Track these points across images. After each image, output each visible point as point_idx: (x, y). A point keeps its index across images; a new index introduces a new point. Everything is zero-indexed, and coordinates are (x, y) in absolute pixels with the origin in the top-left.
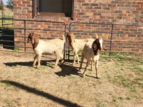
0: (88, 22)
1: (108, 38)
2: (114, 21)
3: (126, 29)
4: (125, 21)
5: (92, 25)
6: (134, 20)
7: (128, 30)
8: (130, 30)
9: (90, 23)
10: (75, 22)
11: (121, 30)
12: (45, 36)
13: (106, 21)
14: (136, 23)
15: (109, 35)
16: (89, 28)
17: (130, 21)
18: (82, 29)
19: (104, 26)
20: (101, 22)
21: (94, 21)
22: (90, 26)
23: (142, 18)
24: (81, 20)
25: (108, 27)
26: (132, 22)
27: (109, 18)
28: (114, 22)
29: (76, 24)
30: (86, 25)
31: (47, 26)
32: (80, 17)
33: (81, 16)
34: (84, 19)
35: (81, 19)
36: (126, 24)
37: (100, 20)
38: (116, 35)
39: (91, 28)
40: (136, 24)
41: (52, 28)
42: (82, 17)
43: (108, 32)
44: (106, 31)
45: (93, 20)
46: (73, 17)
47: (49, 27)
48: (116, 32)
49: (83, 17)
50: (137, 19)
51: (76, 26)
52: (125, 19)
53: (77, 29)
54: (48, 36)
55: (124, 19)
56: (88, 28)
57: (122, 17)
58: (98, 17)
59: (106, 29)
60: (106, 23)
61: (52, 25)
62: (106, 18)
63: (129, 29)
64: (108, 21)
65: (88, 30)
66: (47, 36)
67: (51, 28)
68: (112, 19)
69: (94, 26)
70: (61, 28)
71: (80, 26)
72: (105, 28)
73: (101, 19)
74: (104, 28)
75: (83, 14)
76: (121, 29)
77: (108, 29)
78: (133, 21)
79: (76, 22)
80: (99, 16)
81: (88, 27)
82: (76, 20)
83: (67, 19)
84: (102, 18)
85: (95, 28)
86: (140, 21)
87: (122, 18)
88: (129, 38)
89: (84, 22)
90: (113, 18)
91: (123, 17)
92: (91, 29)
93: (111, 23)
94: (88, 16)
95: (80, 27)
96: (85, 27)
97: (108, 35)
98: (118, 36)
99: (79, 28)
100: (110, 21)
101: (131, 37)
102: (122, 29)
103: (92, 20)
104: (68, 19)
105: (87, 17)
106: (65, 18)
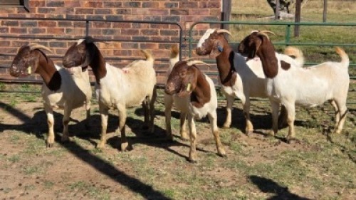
0: (65, 17)
2: (122, 12)
3: (151, 31)
4: (148, 12)
5: (72, 22)
6: (169, 10)
7: (156, 34)
8: (162, 33)
9: (69, 18)
10: (33, 17)
11: (140, 35)
13: (105, 12)
14: (173, 15)
15: (115, 45)
16: (68, 31)
17: (159, 11)
18: (51, 32)
19: (101, 26)
20: (94, 15)
21: (77, 13)
22: (70, 25)
23: (185, 5)
24: (46, 11)
25: (111, 28)
26: (163, 13)
27: (111, 5)
28: (124, 16)
29: (38, 21)
30: (60, 24)
32: (44, 5)
33: (47, 2)
34: (53, 10)
35: (47, 9)
36: (152, 19)
37: (90, 11)
38: (129, 44)
39: (71, 30)
40: (173, 18)
42: (48, 5)
43: (113, 38)
44: (106, 36)
45: (75, 10)
46: (28, 6)
48: (130, 38)
49: (52, 4)
50: (174, 7)
51: (37, 27)
52: (148, 6)
53: (40, 34)
55: (144, 6)
56: (65, 31)
57: (140, 3)
58: (85, 4)
59: (106, 31)
60: (105, 18)
62: (103, 5)
63: (159, 30)
64: (109, 13)
65: (65, 34)
68: (117, 7)
69: (79, 26)
70: (4, 32)
71: (46, 25)
72: (104, 29)
73: (92, 8)
74: (102, 29)
76: (140, 30)
77: (112, 32)
78: (167, 11)
79: (37, 17)
81: (65, 28)
82: (37, 10)
84: (94, 6)
85: (81, 30)
86: (181, 12)
87: (141, 6)
88: (162, 52)
89: (56, 15)
90: (120, 4)
91: (142, 2)
92: (73, 32)
93: (116, 17)
94: (63, 3)
95: (46, 28)
96: (57, 27)
97: (113, 47)
98: (136, 46)
99: (44, 29)
100: (114, 12)
101: (165, 50)
102: (144, 32)
103: (73, 10)
104: (16, 9)
105: (61, 4)
106: (10, 9)
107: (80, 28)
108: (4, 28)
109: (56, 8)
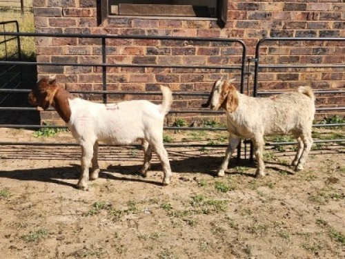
0: (269, 33)
1: (322, 77)
2: (340, 25)
10: (229, 32)
12: (139, 79)
13: (319, 26)
15: (326, 67)
16: (271, 50)
19: (312, 43)
20: (305, 30)
21: (284, 28)
22: (274, 42)
24: (247, 25)
25: (324, 46)
27: (328, 17)
28: (341, 30)
31: (144, 48)
32: (244, 17)
33: (250, 13)
34: (257, 24)
35: (248, 23)
37: (301, 25)
39: (275, 49)
41: (162, 53)
42: (250, 18)
44: (317, 56)
45: (283, 24)
46: (226, 18)
47: (149, 51)
49: (254, 17)
51: (233, 47)
53: (236, 56)
54: (150, 78)
56: (268, 51)
58: (296, 16)
59: (317, 49)
60: (318, 34)
61: (159, 44)
62: (319, 17)
64: (325, 27)
65: (267, 56)
66: (145, 79)
67: (157, 53)
68: (335, 19)
69: (286, 44)
70: (189, 54)
72: (315, 47)
73: (305, 20)
74: (312, 47)
75: (254, 7)
77: (324, 51)
80: (299, 12)
81: (268, 47)
82: (234, 26)
83: (206, 23)
84: (308, 18)
85: (287, 50)
89: (258, 31)
90: (339, 16)
92: (276, 52)
93: (332, 32)
94: (269, 15)
97: (322, 69)
100: (331, 25)
103: (280, 24)
104: (208, 23)
105: (266, 16)
106: (200, 23)
107: (286, 47)
108: (190, 49)
109: (259, 21)
